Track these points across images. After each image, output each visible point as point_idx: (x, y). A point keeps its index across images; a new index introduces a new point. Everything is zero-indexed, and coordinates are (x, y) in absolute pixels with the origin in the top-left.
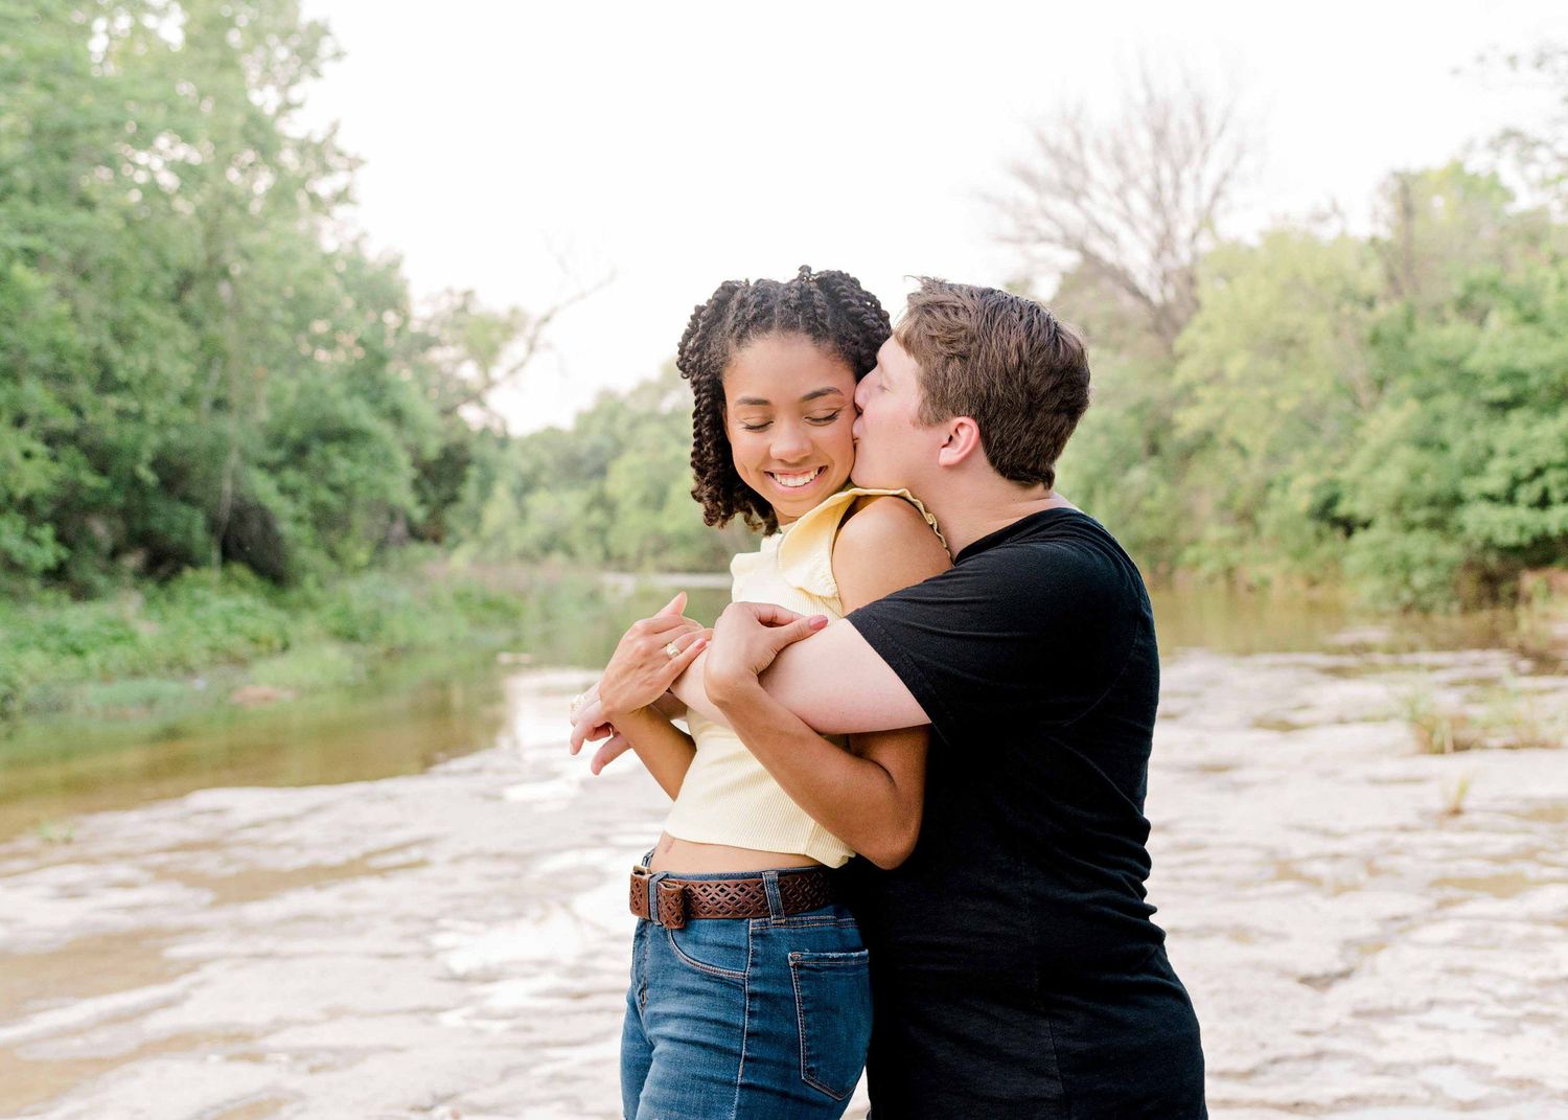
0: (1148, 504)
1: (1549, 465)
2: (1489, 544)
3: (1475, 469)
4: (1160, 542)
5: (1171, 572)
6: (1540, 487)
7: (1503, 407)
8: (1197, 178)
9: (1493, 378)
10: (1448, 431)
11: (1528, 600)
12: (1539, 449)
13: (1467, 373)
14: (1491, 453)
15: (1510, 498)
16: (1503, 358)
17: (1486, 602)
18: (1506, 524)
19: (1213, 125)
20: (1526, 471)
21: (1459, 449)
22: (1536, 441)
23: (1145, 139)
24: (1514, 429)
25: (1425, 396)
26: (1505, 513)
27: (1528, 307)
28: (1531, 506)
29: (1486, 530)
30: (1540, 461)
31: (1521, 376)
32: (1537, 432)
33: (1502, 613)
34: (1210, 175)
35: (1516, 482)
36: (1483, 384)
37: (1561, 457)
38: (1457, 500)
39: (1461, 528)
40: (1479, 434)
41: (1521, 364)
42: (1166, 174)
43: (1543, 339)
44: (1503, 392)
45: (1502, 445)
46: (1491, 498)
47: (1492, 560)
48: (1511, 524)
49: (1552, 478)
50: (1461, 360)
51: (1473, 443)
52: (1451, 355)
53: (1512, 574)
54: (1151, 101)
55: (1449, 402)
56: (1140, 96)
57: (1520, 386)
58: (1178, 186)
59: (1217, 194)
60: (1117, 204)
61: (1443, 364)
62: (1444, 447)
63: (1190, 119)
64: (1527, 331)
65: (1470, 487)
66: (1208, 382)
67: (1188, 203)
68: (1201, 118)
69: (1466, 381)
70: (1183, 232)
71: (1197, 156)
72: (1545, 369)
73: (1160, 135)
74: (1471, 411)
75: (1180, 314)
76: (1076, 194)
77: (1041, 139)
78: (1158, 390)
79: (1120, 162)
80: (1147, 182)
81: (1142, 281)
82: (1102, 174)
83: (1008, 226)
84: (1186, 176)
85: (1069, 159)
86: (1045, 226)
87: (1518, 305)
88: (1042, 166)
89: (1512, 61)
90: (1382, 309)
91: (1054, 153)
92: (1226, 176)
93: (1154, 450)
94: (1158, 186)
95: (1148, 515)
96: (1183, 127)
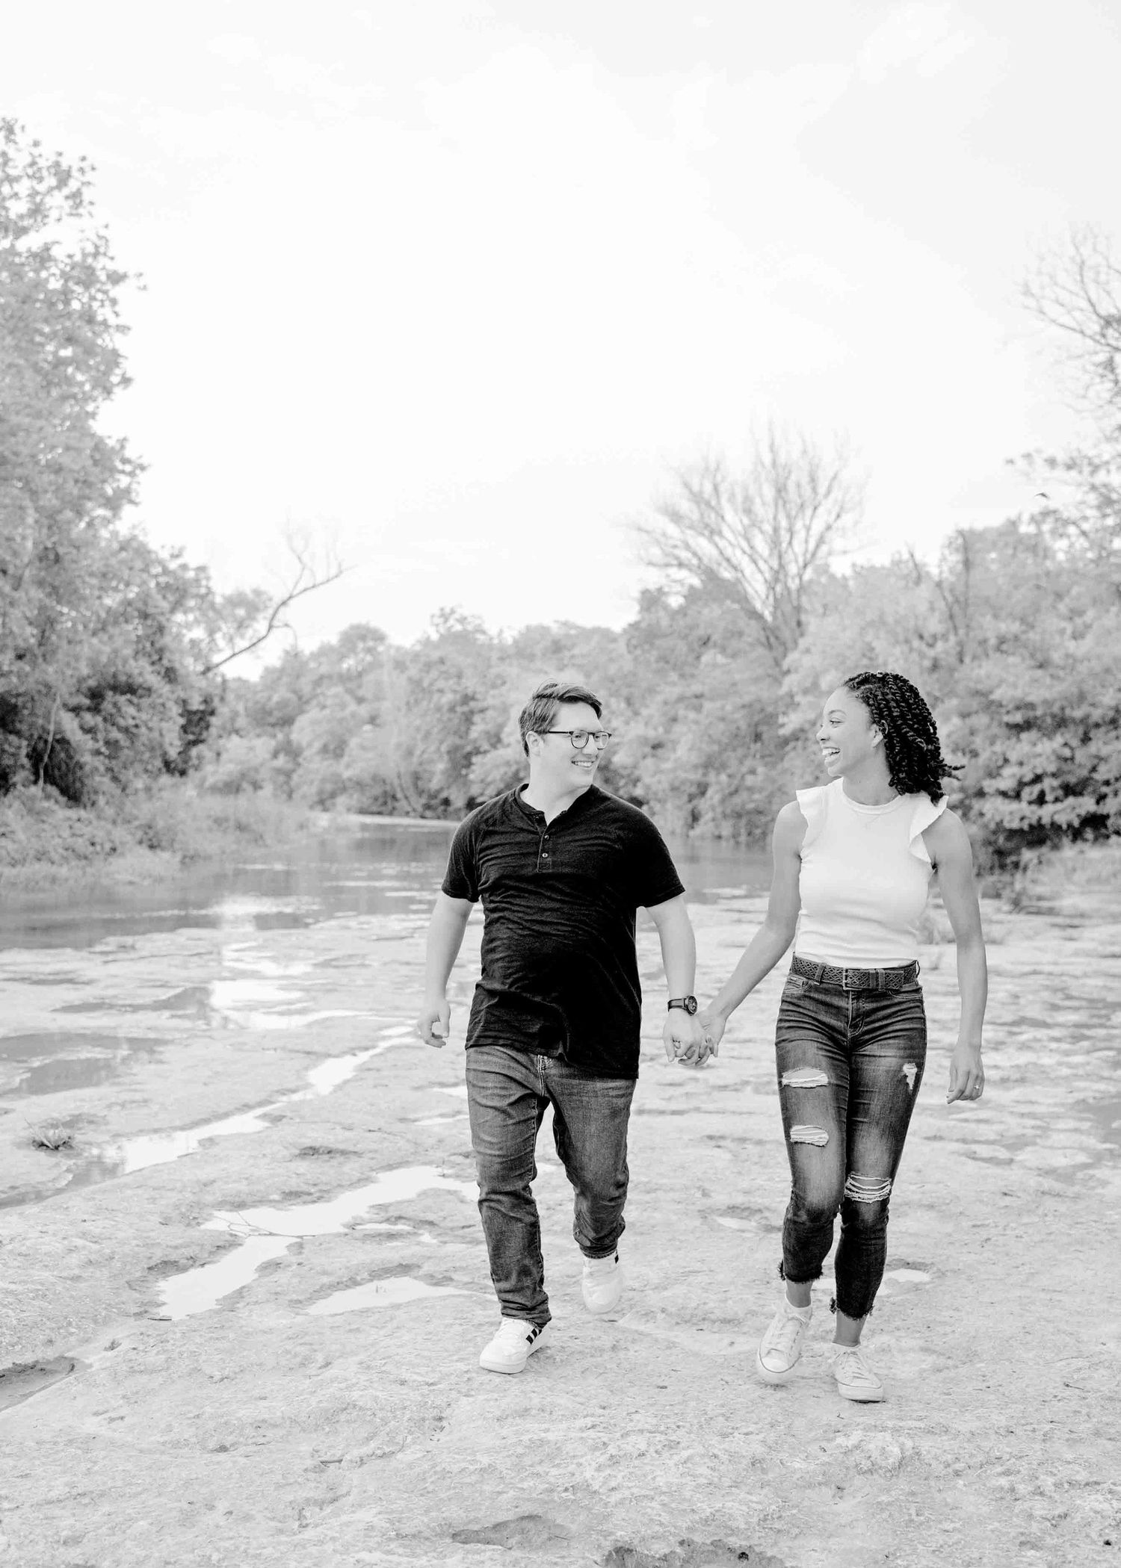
0: (750, 780)
1: (1046, 774)
2: (999, 827)
3: (993, 774)
4: (759, 812)
5: (764, 834)
6: (1036, 789)
7: (1019, 728)
8: (808, 529)
9: (1011, 707)
10: (978, 742)
11: (1025, 869)
12: (1037, 762)
13: (992, 702)
14: (1006, 761)
15: (1018, 796)
16: (1018, 693)
17: (997, 871)
18: (1011, 813)
19: (822, 490)
20: (1029, 777)
21: (985, 757)
22: (1038, 755)
23: (769, 493)
24: (1023, 746)
25: (964, 716)
26: (1014, 806)
27: (1039, 656)
28: (1030, 803)
29: (998, 819)
30: (1039, 771)
31: (1031, 706)
32: (1039, 749)
33: (1006, 878)
34: (818, 527)
35: (1022, 784)
36: (1003, 710)
37: (1052, 768)
38: (981, 793)
39: (982, 815)
40: (998, 748)
41: (1031, 698)
42: (784, 523)
43: (1048, 680)
44: (1018, 718)
45: (1013, 757)
46: (1004, 794)
47: (1001, 840)
48: (1016, 814)
49: (1048, 784)
50: (991, 692)
51: (994, 753)
52: (980, 687)
53: (1016, 850)
54: (774, 464)
55: (981, 720)
56: (767, 459)
57: (1031, 714)
58: (791, 531)
59: (821, 541)
60: (744, 545)
61: (977, 693)
62: (975, 754)
63: (805, 480)
64: (1039, 673)
65: (990, 786)
66: (806, 692)
67: (798, 547)
68: (813, 480)
69: (992, 707)
70: (793, 569)
71: (809, 512)
72: (1046, 702)
73: (780, 490)
74: (995, 730)
75: (786, 634)
76: (712, 533)
77: (686, 485)
78: (764, 692)
79: (748, 511)
80: (768, 528)
81: (758, 606)
82: (733, 518)
83: (656, 553)
84: (799, 525)
85: (708, 504)
86: (684, 555)
87: (1032, 656)
88: (686, 506)
89: (1052, 462)
90: (940, 646)
91: (697, 498)
92: (829, 528)
93: (758, 737)
94: (776, 530)
95: (750, 790)
96: (798, 486)
